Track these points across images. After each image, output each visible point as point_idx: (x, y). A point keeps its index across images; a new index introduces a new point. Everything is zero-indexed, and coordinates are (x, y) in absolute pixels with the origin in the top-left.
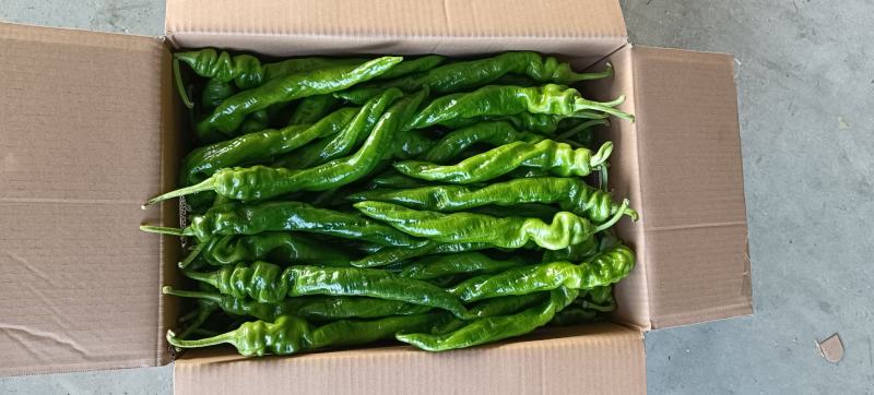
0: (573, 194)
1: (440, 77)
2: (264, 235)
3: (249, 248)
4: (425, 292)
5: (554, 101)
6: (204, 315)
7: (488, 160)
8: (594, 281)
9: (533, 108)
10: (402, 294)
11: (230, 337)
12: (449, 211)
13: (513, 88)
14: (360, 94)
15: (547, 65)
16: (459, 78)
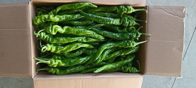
0: (51, 39)
1: (82, 68)
2: (124, 33)
3: (128, 30)
4: (91, 17)
5: (56, 62)
6: (136, 16)
7: (73, 48)
8: (46, 16)
9: (60, 61)
10: (96, 17)
11: (134, 10)
12: (83, 36)
13: (65, 66)
14: (101, 64)
15: (55, 72)
16: (77, 68)
